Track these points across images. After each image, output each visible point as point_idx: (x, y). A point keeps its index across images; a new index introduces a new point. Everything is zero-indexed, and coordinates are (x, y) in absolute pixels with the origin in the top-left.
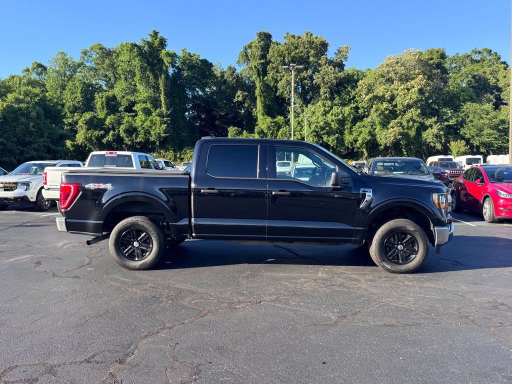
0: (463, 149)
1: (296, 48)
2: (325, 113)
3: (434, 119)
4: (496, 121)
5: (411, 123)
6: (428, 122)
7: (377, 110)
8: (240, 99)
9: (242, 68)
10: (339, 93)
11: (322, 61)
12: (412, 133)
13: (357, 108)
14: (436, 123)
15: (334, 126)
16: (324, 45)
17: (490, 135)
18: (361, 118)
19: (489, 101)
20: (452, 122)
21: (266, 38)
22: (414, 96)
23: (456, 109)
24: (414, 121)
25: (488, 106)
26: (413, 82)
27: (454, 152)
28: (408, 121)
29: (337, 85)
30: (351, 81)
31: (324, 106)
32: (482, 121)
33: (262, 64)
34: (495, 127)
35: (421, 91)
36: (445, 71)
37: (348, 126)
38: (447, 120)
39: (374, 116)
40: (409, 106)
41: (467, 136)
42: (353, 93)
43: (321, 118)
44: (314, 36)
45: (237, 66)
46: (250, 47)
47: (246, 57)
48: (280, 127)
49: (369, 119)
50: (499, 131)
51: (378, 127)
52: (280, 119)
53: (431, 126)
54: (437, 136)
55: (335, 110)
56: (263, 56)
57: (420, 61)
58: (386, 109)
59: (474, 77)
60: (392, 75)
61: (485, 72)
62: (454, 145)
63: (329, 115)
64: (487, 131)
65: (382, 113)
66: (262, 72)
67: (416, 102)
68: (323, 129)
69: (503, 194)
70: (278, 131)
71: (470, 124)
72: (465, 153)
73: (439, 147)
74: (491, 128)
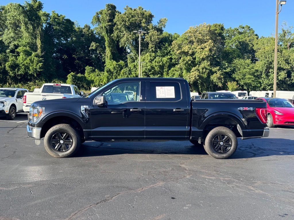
0: (235, 87)
1: (133, 17)
2: (151, 61)
3: (218, 68)
4: (253, 70)
5: (204, 70)
6: (214, 69)
7: (184, 61)
8: (94, 48)
9: (95, 27)
10: (160, 48)
11: (150, 27)
12: (205, 76)
13: (171, 59)
14: (219, 70)
15: (157, 69)
16: (151, 16)
17: (250, 78)
18: (174, 65)
19: (248, 58)
20: (228, 70)
21: (112, 8)
22: (207, 53)
23: (230, 62)
24: (206, 69)
25: (248, 61)
26: (205, 44)
27: (230, 89)
28: (203, 69)
29: (159, 43)
30: (167, 40)
31: (151, 56)
32: (245, 70)
33: (110, 25)
34: (253, 74)
35: (210, 50)
36: (223, 38)
37: (166, 70)
38: (225, 69)
39: (181, 64)
40: (203, 59)
41: (237, 79)
42: (169, 49)
43: (149, 64)
44: (144, 10)
45: (91, 25)
46: (101, 13)
47: (98, 20)
48: (122, 68)
49: (178, 66)
50: (255, 76)
51: (184, 71)
52: (122, 62)
53: (216, 72)
54: (219, 78)
55: (157, 59)
56: (111, 20)
57: (210, 31)
58: (189, 60)
59: (240, 42)
60: (193, 39)
61: (246, 40)
62: (230, 84)
63: (153, 62)
64: (248, 76)
65: (187, 62)
66: (110, 31)
67: (207, 57)
68: (150, 71)
69: (277, 113)
70: (120, 70)
71: (238, 72)
72: (237, 90)
73: (220, 85)
74: (250, 74)
